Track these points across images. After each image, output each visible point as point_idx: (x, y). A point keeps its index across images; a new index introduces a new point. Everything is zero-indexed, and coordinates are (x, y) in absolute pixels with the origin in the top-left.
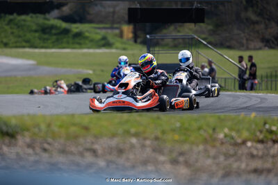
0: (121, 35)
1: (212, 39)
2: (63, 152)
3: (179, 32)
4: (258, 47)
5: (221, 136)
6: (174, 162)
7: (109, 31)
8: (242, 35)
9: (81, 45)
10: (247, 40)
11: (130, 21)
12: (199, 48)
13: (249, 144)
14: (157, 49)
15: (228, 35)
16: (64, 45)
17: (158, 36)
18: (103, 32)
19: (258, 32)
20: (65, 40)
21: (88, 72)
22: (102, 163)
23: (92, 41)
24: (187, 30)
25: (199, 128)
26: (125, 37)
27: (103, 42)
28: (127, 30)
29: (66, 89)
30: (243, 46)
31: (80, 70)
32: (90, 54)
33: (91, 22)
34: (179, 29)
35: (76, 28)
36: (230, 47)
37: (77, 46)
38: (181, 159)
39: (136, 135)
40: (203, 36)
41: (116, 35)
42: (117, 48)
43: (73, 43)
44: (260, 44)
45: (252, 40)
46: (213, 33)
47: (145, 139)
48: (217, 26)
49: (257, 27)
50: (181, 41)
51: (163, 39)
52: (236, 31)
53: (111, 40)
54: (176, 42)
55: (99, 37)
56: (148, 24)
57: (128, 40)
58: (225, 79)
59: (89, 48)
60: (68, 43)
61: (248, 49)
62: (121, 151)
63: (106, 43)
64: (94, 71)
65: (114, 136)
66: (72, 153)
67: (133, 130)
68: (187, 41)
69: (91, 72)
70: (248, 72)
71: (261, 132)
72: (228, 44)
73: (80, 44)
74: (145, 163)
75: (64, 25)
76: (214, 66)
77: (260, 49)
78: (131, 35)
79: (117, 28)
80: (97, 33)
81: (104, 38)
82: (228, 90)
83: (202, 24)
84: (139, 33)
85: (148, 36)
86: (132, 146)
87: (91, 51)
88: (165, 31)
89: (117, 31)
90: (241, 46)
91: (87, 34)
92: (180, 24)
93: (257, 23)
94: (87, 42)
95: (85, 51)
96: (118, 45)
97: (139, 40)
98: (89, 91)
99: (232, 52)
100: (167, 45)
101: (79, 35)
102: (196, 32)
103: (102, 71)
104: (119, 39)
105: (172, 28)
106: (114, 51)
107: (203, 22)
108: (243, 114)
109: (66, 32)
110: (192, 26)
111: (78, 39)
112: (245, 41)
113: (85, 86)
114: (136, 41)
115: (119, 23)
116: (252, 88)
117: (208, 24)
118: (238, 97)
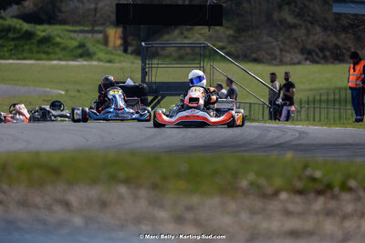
0: (106, 42)
1: (231, 48)
2: (24, 204)
3: (186, 37)
4: (296, 60)
5: (244, 183)
6: (179, 220)
7: (90, 35)
8: (275, 44)
9: (49, 55)
10: (281, 50)
11: (118, 23)
12: (214, 60)
13: (283, 196)
14: (155, 61)
15: (254, 43)
16: (25, 54)
17: (157, 43)
18: (80, 37)
19: (296, 39)
20: (26, 47)
21: (58, 93)
22: (78, 220)
23: (64, 49)
24: (197, 36)
25: (215, 173)
26: (111, 44)
27: (80, 51)
28: (114, 34)
29: (28, 116)
30: (275, 59)
31: (48, 90)
32: (61, 67)
33: (63, 22)
34: (186, 33)
35: (42, 30)
36: (256, 60)
37: (44, 56)
38: (189, 216)
39: (127, 182)
40: (220, 44)
41: (98, 42)
42: (99, 60)
43: (38, 52)
44: (300, 57)
45: (288, 51)
46: (234, 40)
47: (139, 186)
48: (240, 31)
49: (295, 33)
50: (188, 50)
51: (163, 48)
52: (265, 38)
53: (91, 47)
54: (182, 52)
55: (75, 44)
56: (142, 26)
57: (115, 47)
58: (250, 104)
59: (60, 59)
60: (31, 51)
61: (282, 63)
62: (104, 205)
63: (84, 53)
64: (67, 91)
65: (94, 182)
66: (36, 207)
67: (122, 175)
68: (197, 50)
69: (63, 93)
70: (281, 95)
71: (300, 178)
72: (254, 55)
73: (48, 53)
74: (138, 220)
75: (26, 26)
76: (234, 87)
77: (299, 63)
78: (119, 42)
79: (100, 32)
80: (71, 39)
81: (82, 46)
82: (254, 120)
83: (218, 28)
84: (130, 39)
85: (143, 44)
86: (121, 197)
87: (63, 63)
88: (166, 37)
89: (100, 36)
90: (273, 59)
91: (58, 39)
92: (189, 27)
93: (294, 27)
94: (58, 50)
95: (55, 62)
96: (101, 55)
97: (130, 49)
98: (59, 119)
99: (259, 67)
100: (168, 56)
101: (46, 40)
102: (210, 38)
103: (79, 91)
104: (103, 47)
105: (177, 32)
106: (95, 63)
107: (221, 25)
108: (274, 155)
109: (29, 36)
110: (205, 30)
111: (45, 47)
112: (278, 52)
113: (54, 112)
114: (125, 51)
115: (103, 24)
116: (288, 118)
117: (227, 28)
118: (268, 130)
